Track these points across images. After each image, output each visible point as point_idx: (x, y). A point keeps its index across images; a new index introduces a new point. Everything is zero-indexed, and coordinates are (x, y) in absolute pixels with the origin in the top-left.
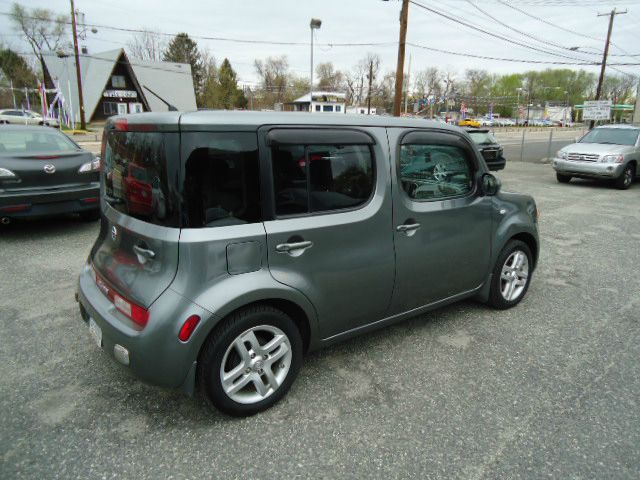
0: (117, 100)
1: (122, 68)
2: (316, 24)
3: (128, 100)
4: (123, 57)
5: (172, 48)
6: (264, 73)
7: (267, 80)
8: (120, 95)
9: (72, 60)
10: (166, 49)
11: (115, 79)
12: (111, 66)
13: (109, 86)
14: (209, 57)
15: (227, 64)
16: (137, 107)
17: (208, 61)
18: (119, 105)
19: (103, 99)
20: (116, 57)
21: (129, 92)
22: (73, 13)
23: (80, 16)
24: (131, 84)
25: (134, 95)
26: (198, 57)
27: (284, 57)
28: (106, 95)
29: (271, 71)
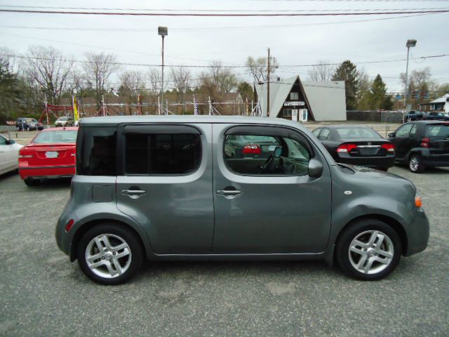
0: (292, 107)
1: (297, 87)
2: (412, 43)
3: (299, 107)
4: (298, 81)
5: (338, 71)
6: (409, 82)
7: (410, 88)
8: (294, 105)
9: (266, 85)
10: (334, 72)
11: (292, 94)
12: (290, 87)
13: (288, 99)
14: (364, 75)
15: (379, 79)
16: (305, 111)
17: (363, 78)
18: (293, 110)
19: (284, 107)
20: (293, 82)
21: (300, 103)
22: (269, 59)
23: (273, 59)
24: (302, 97)
25: (303, 104)
26: (356, 76)
27: (427, 69)
28: (286, 105)
29: (414, 79)
